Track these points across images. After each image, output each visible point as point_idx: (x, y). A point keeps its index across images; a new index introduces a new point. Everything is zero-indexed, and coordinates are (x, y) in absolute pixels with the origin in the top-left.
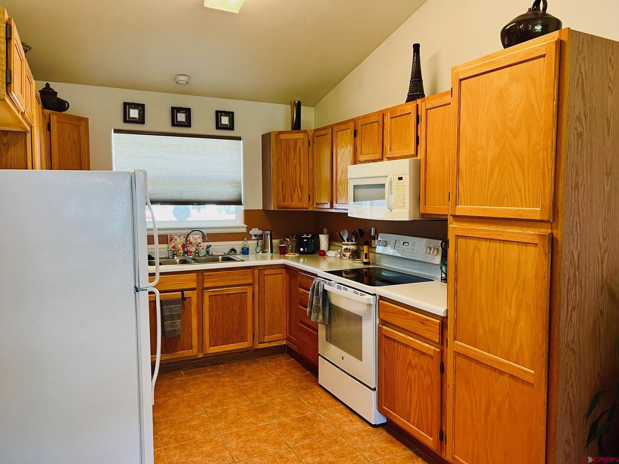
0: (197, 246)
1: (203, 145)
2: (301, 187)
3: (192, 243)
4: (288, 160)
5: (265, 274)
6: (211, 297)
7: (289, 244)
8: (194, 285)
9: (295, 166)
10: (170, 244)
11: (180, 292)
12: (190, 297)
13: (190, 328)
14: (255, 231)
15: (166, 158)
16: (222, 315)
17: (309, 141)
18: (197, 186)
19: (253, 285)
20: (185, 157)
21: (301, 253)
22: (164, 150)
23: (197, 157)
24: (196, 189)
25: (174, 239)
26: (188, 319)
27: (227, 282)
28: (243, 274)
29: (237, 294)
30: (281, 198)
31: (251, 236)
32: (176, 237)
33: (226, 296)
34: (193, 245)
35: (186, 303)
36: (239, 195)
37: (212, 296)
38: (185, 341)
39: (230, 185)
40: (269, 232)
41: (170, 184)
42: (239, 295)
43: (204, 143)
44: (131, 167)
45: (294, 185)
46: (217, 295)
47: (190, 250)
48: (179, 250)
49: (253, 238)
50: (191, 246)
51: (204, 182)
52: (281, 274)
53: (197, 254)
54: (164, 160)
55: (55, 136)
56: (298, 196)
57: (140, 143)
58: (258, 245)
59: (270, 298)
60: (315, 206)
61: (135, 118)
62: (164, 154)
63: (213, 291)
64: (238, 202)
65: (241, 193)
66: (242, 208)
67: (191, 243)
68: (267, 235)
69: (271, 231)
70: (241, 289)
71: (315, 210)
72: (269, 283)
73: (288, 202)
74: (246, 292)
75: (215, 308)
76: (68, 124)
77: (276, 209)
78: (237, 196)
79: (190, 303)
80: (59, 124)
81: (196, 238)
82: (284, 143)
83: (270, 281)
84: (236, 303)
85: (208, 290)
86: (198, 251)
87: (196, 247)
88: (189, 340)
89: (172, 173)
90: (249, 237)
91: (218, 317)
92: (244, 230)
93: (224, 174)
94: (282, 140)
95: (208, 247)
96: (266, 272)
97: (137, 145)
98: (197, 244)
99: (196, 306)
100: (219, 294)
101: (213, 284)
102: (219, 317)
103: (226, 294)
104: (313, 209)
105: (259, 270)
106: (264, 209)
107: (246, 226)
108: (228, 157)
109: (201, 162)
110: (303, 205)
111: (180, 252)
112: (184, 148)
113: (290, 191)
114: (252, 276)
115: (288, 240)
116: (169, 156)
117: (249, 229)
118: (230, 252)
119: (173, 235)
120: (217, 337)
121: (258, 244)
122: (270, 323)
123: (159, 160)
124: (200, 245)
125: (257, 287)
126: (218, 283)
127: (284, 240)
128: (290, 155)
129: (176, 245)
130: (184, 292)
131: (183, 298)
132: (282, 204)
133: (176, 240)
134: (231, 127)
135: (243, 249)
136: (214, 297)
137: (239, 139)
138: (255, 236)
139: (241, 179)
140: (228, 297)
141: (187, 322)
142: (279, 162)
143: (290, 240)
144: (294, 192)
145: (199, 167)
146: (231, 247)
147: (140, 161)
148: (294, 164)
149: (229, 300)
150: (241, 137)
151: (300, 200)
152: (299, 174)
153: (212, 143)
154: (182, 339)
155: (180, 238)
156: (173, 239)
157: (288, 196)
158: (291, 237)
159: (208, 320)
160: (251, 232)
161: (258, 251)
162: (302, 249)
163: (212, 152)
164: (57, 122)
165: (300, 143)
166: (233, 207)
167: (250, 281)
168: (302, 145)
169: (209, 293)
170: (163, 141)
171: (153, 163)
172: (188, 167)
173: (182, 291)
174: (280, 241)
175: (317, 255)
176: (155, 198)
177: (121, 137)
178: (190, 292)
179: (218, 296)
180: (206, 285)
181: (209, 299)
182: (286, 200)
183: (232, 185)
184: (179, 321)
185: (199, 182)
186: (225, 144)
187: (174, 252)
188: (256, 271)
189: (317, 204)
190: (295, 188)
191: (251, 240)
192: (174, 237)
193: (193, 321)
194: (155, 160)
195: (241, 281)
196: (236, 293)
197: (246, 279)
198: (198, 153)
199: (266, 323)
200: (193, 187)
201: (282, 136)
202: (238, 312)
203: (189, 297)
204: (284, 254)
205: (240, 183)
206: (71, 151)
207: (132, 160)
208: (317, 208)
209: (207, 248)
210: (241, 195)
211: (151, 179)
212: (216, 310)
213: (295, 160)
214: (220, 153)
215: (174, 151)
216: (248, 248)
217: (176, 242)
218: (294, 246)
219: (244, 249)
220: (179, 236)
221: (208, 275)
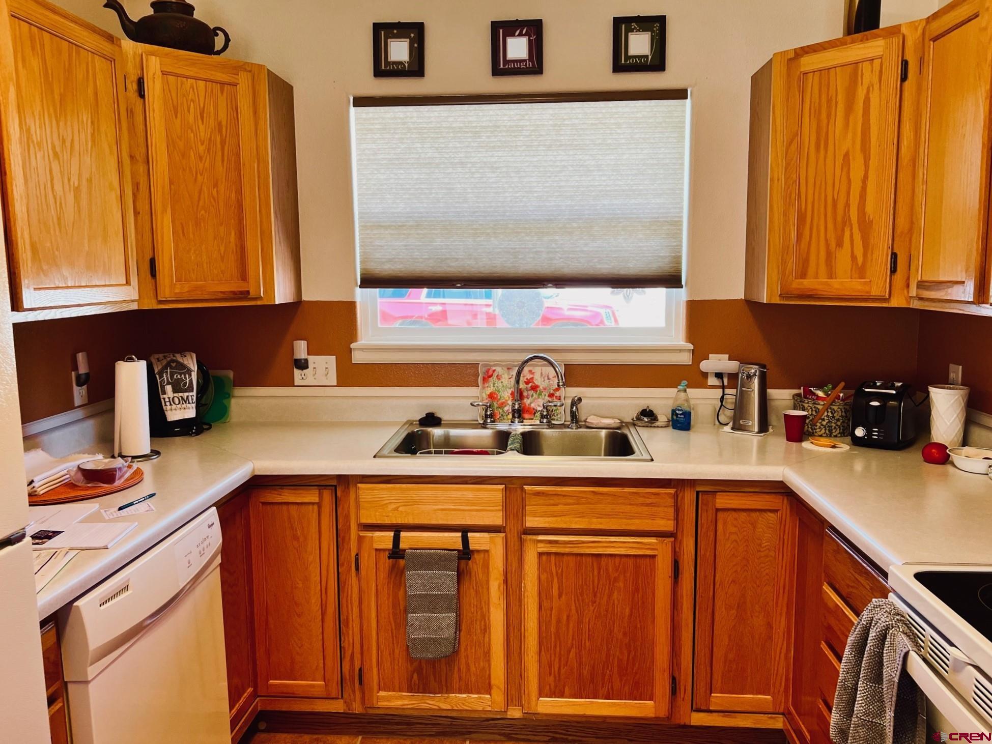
0: (551, 395)
1: (577, 122)
2: (866, 226)
3: (537, 387)
4: (822, 140)
5: (719, 506)
6: (544, 558)
7: (820, 407)
8: (496, 519)
9: (846, 156)
10: (484, 388)
11: (459, 534)
12: (487, 551)
13: (487, 636)
14: (718, 362)
15: (478, 165)
16: (577, 612)
17: (905, 64)
18: (557, 238)
19: (676, 538)
20: (528, 159)
21: (857, 442)
22: (472, 144)
23: (559, 158)
24: (554, 246)
25: (495, 375)
26: (482, 608)
27: (595, 520)
28: (641, 500)
29: (624, 560)
30: (792, 264)
31: (705, 375)
32: (499, 370)
33: (589, 560)
34: (540, 394)
35: (475, 565)
36: (674, 257)
37: (548, 554)
38: (473, 669)
39: (648, 232)
40: (754, 369)
41: (488, 234)
42: (630, 562)
43: (580, 116)
44: (394, 191)
45: (839, 219)
46: (563, 554)
47: (533, 405)
48: (502, 405)
49: (712, 381)
50: (535, 396)
51: (575, 225)
52: (775, 511)
53: (545, 421)
54: (473, 170)
55: (156, 111)
56: (854, 257)
57: (415, 128)
58: (722, 405)
59: (733, 581)
60: (913, 292)
61: (401, 63)
62: (473, 155)
63: (550, 542)
64: (672, 280)
65: (680, 252)
66: (681, 295)
67: (535, 388)
68: (749, 377)
69: (763, 366)
70: (635, 545)
71: (916, 305)
72: (734, 537)
73: (816, 277)
74: (654, 556)
75: (555, 592)
76: (197, 79)
77: (777, 300)
78: (667, 260)
79: (486, 566)
80: (171, 79)
81: (544, 376)
82: (813, 82)
83: (734, 530)
84: (621, 584)
85: (534, 537)
86: (548, 411)
87: (547, 398)
88: (484, 668)
89: (493, 204)
90: (699, 379)
91: (565, 617)
92: (686, 359)
93: (633, 201)
94: (805, 74)
95: (576, 402)
96: (722, 501)
97: (409, 135)
98: (552, 391)
99: (502, 578)
100: (567, 550)
101: (550, 519)
102: (568, 617)
103: (589, 555)
104: (909, 303)
105: (698, 493)
106: (749, 298)
107: (691, 347)
108: (645, 151)
109: (571, 169)
110: (867, 288)
111: (506, 409)
112: (525, 133)
113: (826, 240)
114: (671, 511)
115: (820, 394)
116: (485, 160)
117: (699, 355)
118: (638, 419)
119: (495, 365)
120: (563, 671)
121: (722, 399)
122: (731, 656)
123: (460, 170)
124: (557, 394)
125: (688, 545)
126: (567, 519)
127: (808, 393)
128: (832, 121)
129: (499, 391)
130: (470, 535)
131: (466, 553)
132: (798, 284)
133: (498, 377)
134: (657, 62)
135: (674, 412)
136: (553, 558)
137: (680, 94)
138: (719, 375)
139: (682, 212)
140: (595, 564)
141: (479, 617)
142: (794, 147)
143: (828, 395)
144: (840, 244)
145: (563, 184)
146: (643, 404)
147: (416, 176)
148: (843, 152)
149: (599, 573)
150: (686, 91)
151: (861, 271)
152: (860, 184)
153: (600, 116)
154: (463, 661)
155: (509, 374)
156: (491, 376)
157: (817, 258)
158: (830, 386)
159: (536, 621)
160: (705, 366)
161: (722, 418)
162: (860, 432)
163: (600, 141)
164: (164, 73)
165: (868, 75)
166: (659, 294)
167: (667, 525)
168: (876, 80)
169: (540, 545)
170: (470, 119)
171: (446, 181)
172: (535, 184)
173: (465, 530)
174: (794, 396)
175: (914, 457)
176: (449, 269)
177: (371, 115)
178: (486, 535)
179: (565, 558)
180: (531, 522)
181: (539, 563)
182: (811, 270)
183: (655, 230)
184: (449, 617)
185: (560, 225)
186: (639, 115)
187: (486, 411)
188: (689, 497)
189: (921, 285)
190: (843, 230)
191: (704, 386)
192: (494, 371)
193: (492, 617)
194: (450, 170)
195: (637, 521)
196: (621, 556)
197: (653, 517)
198: (561, 145)
199: (719, 653)
200: (546, 238)
201: (809, 63)
202: (627, 611)
203: (482, 551)
204: (800, 440)
205: (678, 224)
206: (209, 151)
207: (396, 174)
208: (921, 299)
209: (573, 404)
210: (680, 257)
211: (442, 221)
212: (560, 596)
213: (850, 135)
214: (623, 141)
215: (499, 144)
216: (690, 413)
217: (498, 384)
218: (837, 416)
219: (677, 415)
220: (508, 369)
221: (538, 494)
